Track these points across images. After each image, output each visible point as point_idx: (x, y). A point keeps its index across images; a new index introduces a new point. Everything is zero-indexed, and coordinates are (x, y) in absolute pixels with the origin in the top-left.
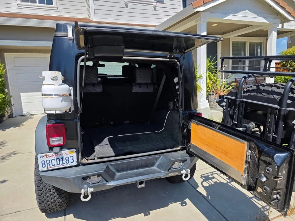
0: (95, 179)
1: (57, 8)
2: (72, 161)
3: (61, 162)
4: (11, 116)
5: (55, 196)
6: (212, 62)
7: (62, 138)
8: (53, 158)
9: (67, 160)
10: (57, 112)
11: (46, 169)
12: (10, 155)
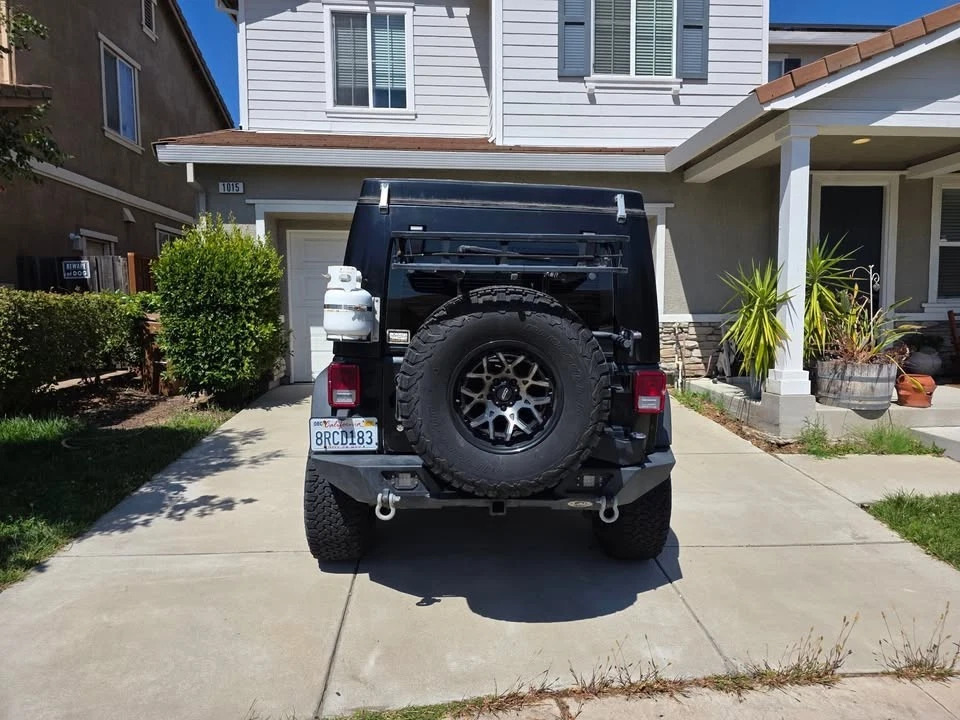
0: (406, 481)
1: (416, 115)
2: (369, 441)
3: (350, 441)
4: (285, 380)
5: (338, 519)
6: (833, 257)
7: (354, 392)
8: (337, 429)
9: (359, 438)
10: (345, 338)
11: (321, 448)
12: (269, 457)
